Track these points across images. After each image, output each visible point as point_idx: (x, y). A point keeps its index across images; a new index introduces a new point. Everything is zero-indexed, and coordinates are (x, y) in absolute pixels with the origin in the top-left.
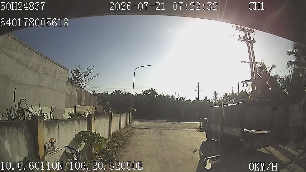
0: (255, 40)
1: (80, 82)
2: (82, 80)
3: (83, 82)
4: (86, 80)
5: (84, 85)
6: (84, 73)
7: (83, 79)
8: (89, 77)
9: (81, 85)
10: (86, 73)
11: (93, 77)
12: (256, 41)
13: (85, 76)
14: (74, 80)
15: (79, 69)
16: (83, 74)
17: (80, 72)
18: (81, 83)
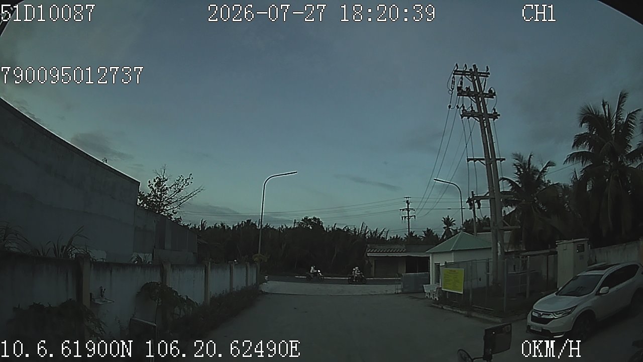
0: (498, 113)
1: (167, 205)
2: (170, 200)
3: (171, 204)
4: (177, 201)
5: (173, 210)
6: (173, 186)
7: (171, 198)
8: (183, 193)
9: (167, 211)
10: (177, 185)
11: (191, 195)
12: (499, 115)
13: (175, 192)
14: (154, 200)
15: (164, 178)
16: (170, 188)
17: (165, 185)
18: (167, 207)
